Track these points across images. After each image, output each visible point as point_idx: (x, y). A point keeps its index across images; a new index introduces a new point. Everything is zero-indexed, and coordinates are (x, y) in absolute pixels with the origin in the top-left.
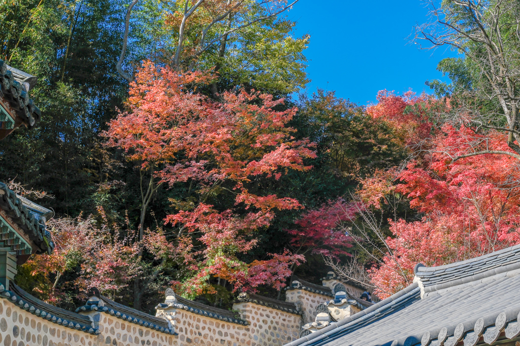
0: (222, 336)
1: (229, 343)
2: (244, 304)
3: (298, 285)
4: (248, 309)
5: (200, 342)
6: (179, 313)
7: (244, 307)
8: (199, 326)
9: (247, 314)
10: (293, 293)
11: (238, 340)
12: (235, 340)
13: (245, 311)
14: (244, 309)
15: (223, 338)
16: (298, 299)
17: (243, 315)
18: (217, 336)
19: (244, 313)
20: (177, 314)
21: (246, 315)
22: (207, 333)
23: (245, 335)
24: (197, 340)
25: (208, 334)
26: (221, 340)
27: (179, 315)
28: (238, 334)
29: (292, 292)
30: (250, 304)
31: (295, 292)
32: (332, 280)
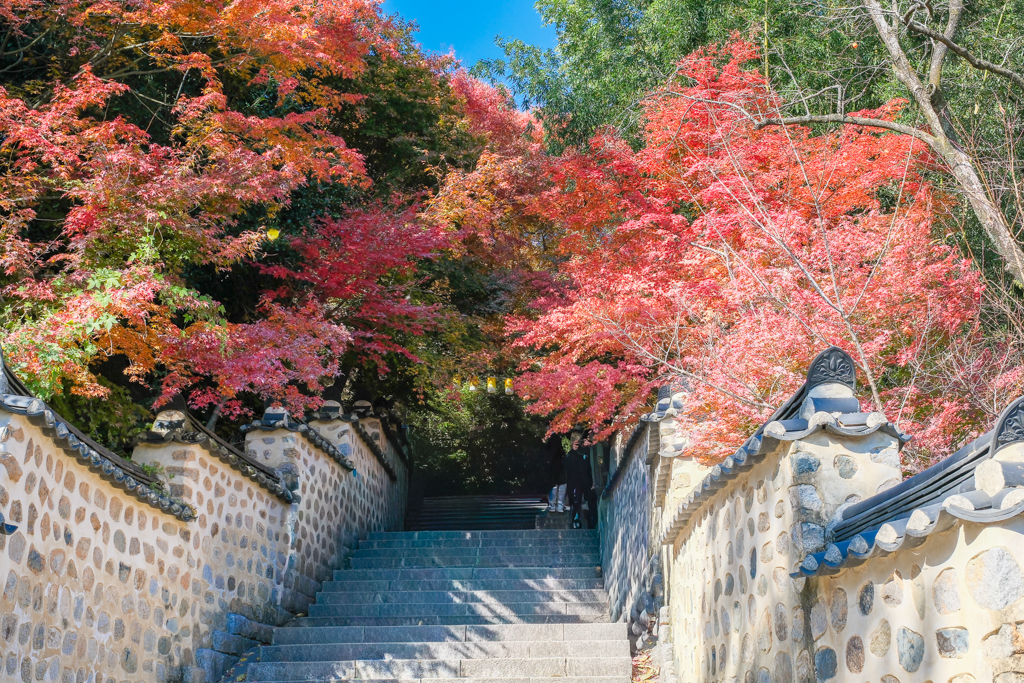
0: (123, 551)
1: (140, 580)
2: (179, 448)
3: (285, 417)
4: (190, 465)
5: (65, 570)
6: (20, 437)
7: (176, 457)
8: (68, 505)
9: (187, 481)
10: (271, 441)
11: (161, 570)
12: (156, 567)
13: (181, 471)
14: (177, 464)
15: (127, 558)
16: (285, 460)
17: (172, 486)
18: (111, 553)
19: (177, 480)
20: (12, 440)
21: (181, 487)
22: (87, 536)
23: (178, 552)
24: (59, 558)
25: (88, 541)
26: (122, 566)
27: (18, 444)
28: (163, 545)
29: (268, 436)
30: (196, 450)
31: (277, 436)
32: (339, 422)
